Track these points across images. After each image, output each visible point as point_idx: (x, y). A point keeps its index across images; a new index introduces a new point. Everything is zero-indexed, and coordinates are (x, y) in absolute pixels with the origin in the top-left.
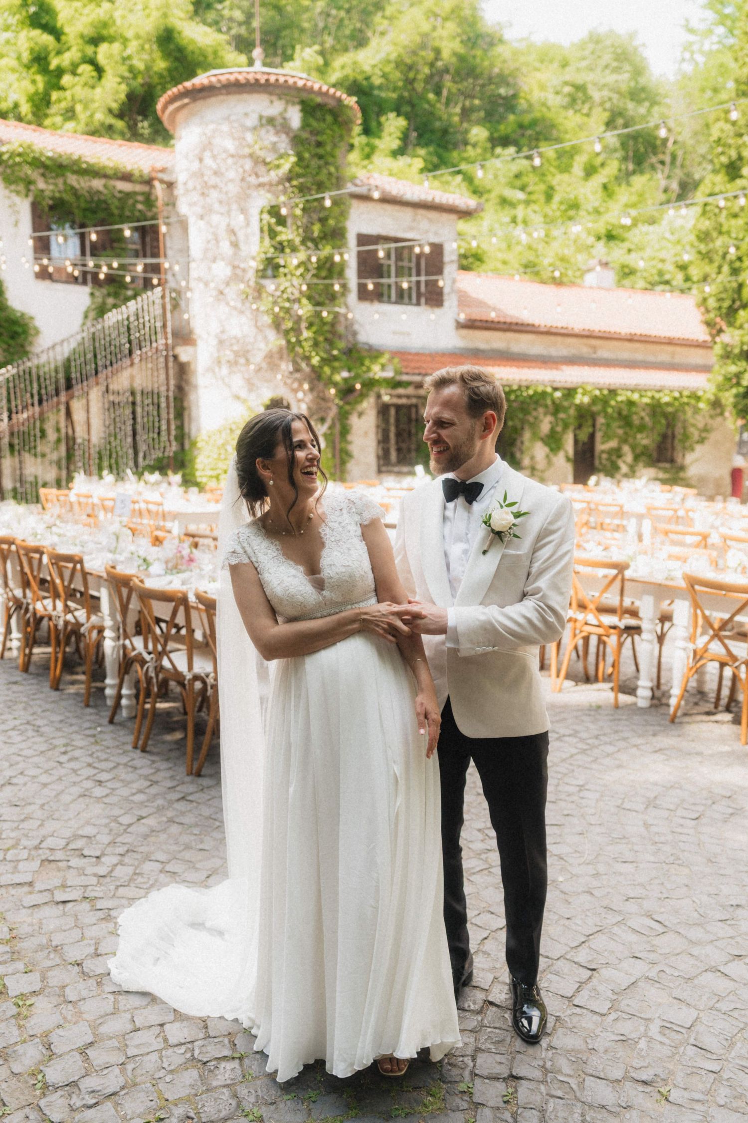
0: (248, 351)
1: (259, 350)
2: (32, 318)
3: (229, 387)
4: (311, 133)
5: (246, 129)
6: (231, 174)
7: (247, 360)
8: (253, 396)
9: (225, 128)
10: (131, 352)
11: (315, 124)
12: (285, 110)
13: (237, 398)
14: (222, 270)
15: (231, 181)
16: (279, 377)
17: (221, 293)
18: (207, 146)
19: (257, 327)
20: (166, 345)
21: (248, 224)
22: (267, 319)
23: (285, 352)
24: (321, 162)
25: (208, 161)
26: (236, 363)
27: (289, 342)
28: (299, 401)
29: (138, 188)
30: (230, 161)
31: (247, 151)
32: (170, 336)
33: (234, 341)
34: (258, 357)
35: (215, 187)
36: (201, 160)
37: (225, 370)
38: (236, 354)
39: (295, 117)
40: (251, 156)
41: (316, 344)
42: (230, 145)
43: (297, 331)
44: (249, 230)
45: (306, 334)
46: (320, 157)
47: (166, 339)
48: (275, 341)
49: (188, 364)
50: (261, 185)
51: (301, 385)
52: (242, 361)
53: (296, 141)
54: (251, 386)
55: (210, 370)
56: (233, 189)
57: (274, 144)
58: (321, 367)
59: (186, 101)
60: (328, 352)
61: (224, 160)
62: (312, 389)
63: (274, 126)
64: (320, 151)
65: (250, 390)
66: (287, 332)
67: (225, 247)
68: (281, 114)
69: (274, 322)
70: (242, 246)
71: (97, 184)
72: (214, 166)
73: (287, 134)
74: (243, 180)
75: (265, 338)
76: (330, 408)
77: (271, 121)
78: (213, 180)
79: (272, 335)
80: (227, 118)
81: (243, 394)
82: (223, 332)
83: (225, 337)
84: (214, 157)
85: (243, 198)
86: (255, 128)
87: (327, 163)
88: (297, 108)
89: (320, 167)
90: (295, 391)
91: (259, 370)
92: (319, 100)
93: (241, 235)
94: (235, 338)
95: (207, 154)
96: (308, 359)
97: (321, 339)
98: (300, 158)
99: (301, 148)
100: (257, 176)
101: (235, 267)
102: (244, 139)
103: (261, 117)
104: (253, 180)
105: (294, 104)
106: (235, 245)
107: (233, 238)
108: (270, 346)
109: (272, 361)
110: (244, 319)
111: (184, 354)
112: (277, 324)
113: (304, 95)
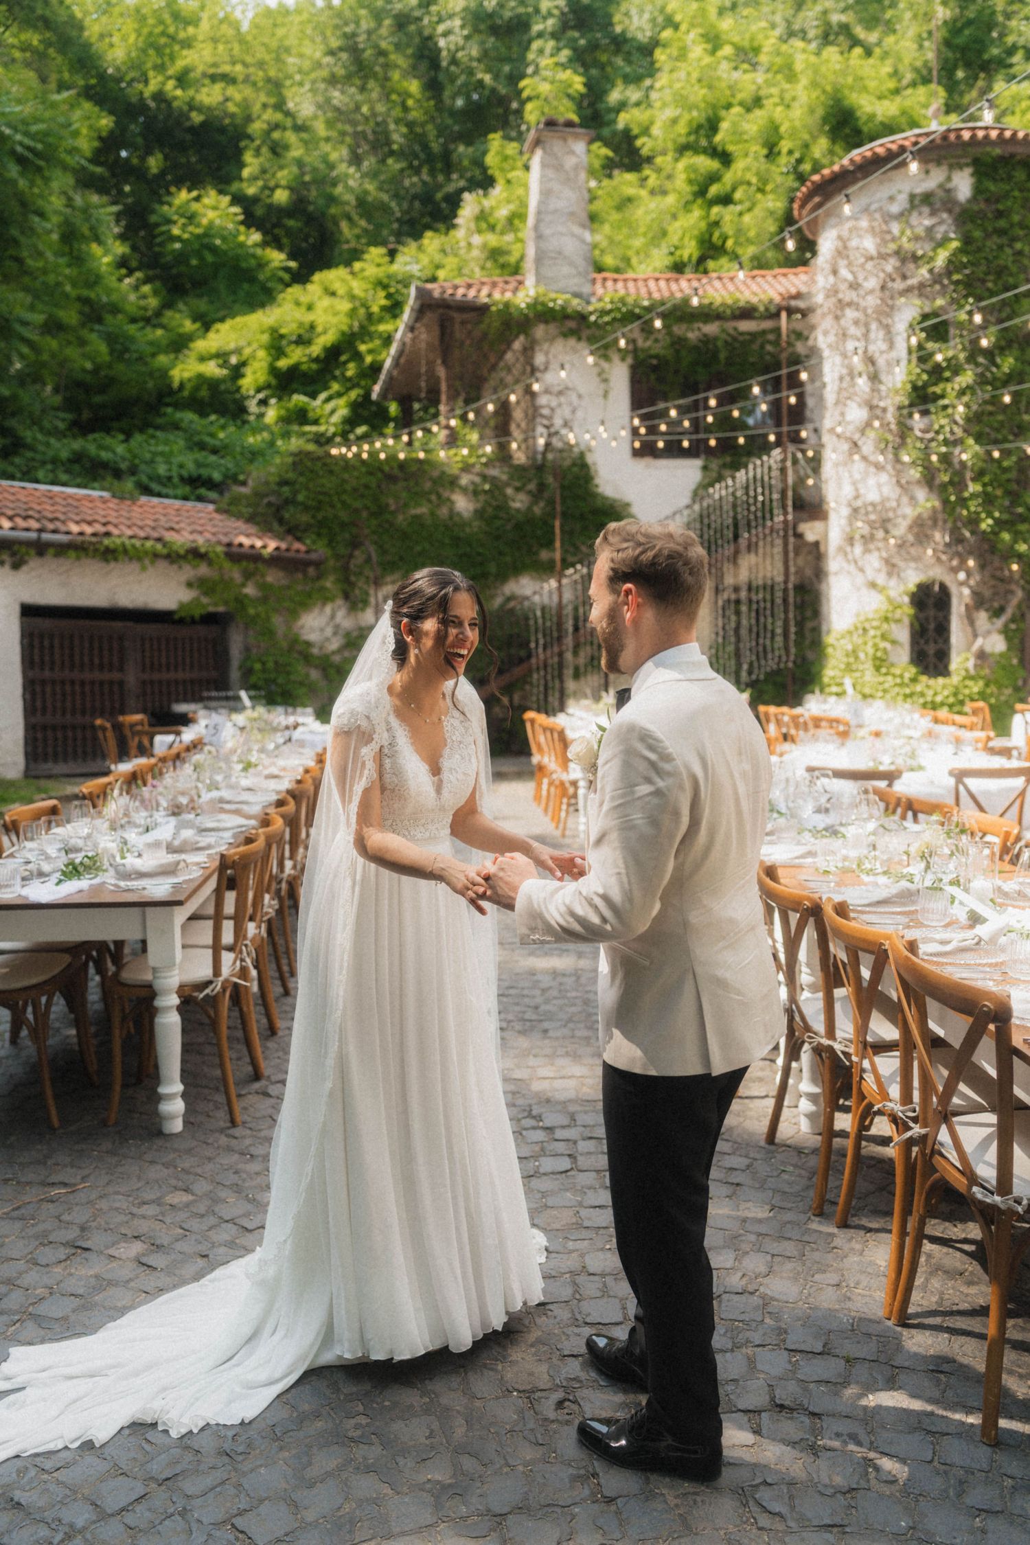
0: (889, 520)
1: (904, 517)
2: (628, 505)
3: (862, 570)
4: (987, 201)
5: (888, 218)
6: (872, 283)
7: (887, 532)
8: (893, 582)
9: (864, 223)
10: (736, 537)
11: (992, 187)
12: (949, 179)
13: (873, 585)
14: (856, 414)
15: (872, 292)
16: (930, 552)
17: (855, 444)
18: (842, 252)
19: (902, 487)
20: (785, 522)
21: (891, 345)
22: (915, 473)
23: (940, 516)
24: (1004, 240)
25: (844, 273)
26: (872, 537)
27: (945, 502)
28: (961, 584)
29: (768, 324)
30: (869, 265)
31: (892, 247)
32: (790, 509)
33: (870, 509)
34: (901, 528)
35: (850, 304)
36: (835, 272)
37: (858, 549)
38: (871, 524)
39: (963, 185)
40: (897, 253)
41: (988, 500)
42: (869, 244)
43: (958, 483)
44: (894, 354)
45: (974, 488)
46: (1001, 232)
47: (785, 513)
48: (926, 501)
49: (817, 544)
50: (909, 290)
51: (963, 561)
52: (880, 534)
53: (965, 217)
54: (891, 567)
55: (840, 549)
56: (872, 302)
57: (930, 230)
58: (996, 534)
59: (817, 199)
60: (1008, 510)
61: (862, 266)
62: (982, 567)
63: (930, 204)
64: (1002, 223)
65: (890, 574)
66: (943, 487)
67: (862, 383)
68: (941, 186)
69: (924, 476)
70: (883, 377)
71: (711, 329)
72: (850, 277)
73: (950, 211)
74: (883, 288)
75: (912, 498)
76: (1012, 592)
77: (927, 198)
78: (849, 296)
79: (921, 494)
80: (866, 210)
81: (881, 579)
82: (857, 497)
83: (859, 503)
84: (850, 265)
85: (886, 311)
86: (902, 214)
87: (1014, 239)
88: (968, 171)
89: (1001, 247)
90: (955, 570)
91: (901, 546)
92: (998, 151)
93: (881, 362)
94: (873, 505)
95: (842, 263)
96: (973, 522)
97: (999, 492)
98: (967, 240)
99: (969, 226)
100: (904, 277)
101: (872, 408)
102: (889, 232)
103: (912, 197)
104: (899, 285)
105: (961, 167)
106: (874, 378)
107: (871, 369)
108: (919, 510)
109: (921, 529)
110: (884, 478)
111: (811, 531)
112: (929, 479)
113: (978, 151)
